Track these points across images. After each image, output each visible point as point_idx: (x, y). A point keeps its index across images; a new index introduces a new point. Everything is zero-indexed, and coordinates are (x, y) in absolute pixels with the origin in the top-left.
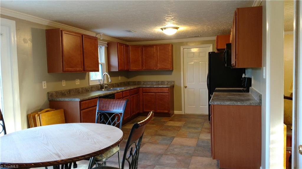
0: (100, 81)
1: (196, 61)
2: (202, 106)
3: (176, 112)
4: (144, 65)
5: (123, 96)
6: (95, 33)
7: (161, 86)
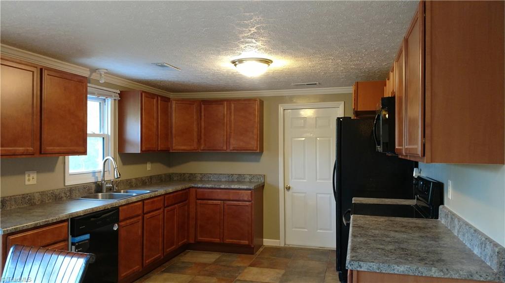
0: (97, 175)
1: (308, 135)
2: (321, 229)
3: (267, 242)
4: (202, 141)
5: (145, 211)
6: (88, 69)
7: (236, 186)
